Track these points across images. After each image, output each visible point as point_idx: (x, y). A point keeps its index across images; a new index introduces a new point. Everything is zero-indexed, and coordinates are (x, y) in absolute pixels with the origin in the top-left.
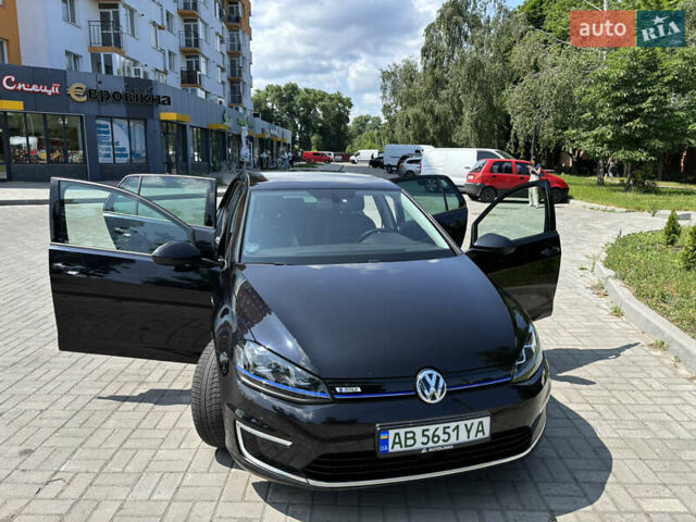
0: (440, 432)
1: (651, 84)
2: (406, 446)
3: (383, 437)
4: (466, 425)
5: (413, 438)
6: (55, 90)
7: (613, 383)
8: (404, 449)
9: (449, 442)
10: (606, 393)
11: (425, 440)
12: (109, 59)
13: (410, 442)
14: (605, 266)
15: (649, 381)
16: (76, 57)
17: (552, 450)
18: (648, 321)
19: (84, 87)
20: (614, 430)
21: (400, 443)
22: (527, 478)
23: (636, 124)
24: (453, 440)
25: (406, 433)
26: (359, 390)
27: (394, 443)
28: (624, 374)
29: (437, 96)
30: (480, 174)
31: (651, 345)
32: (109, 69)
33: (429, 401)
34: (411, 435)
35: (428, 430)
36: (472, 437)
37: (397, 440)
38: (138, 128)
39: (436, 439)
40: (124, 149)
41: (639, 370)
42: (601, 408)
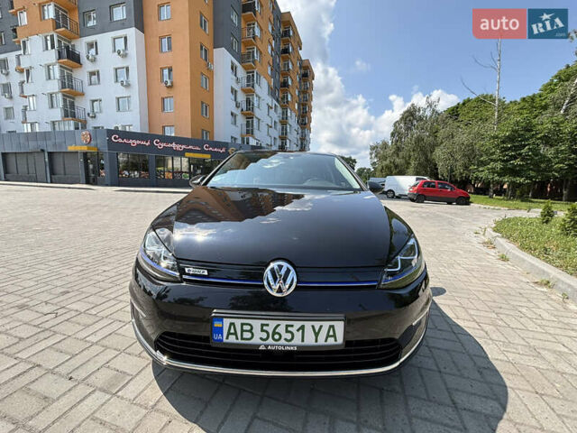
0: (281, 330)
1: (528, 139)
2: (242, 339)
3: (217, 324)
4: (313, 327)
5: (251, 331)
6: (223, 150)
7: (501, 308)
8: (240, 341)
9: (292, 343)
10: (494, 315)
11: (264, 335)
12: (248, 139)
13: (247, 335)
14: (494, 231)
15: (538, 311)
16: (235, 139)
17: (431, 361)
18: (533, 265)
19: (235, 149)
20: (503, 352)
21: (235, 334)
22: (398, 388)
23: (518, 162)
24: (297, 341)
25: (242, 324)
26: (206, 273)
27: (229, 334)
28: (511, 302)
29: (398, 156)
30: (416, 188)
31: (536, 283)
32: (248, 143)
33: (274, 294)
34: (248, 328)
35: (267, 325)
36: (321, 341)
37: (232, 331)
39: (277, 337)
41: (525, 300)
42: (487, 328)
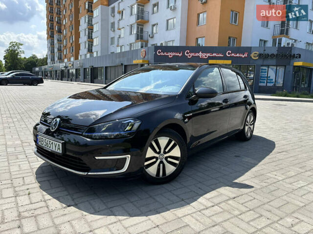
6: (246, 55)
16: (265, 42)
19: (258, 53)
32: (279, 45)
38: (281, 70)
40: (272, 80)
